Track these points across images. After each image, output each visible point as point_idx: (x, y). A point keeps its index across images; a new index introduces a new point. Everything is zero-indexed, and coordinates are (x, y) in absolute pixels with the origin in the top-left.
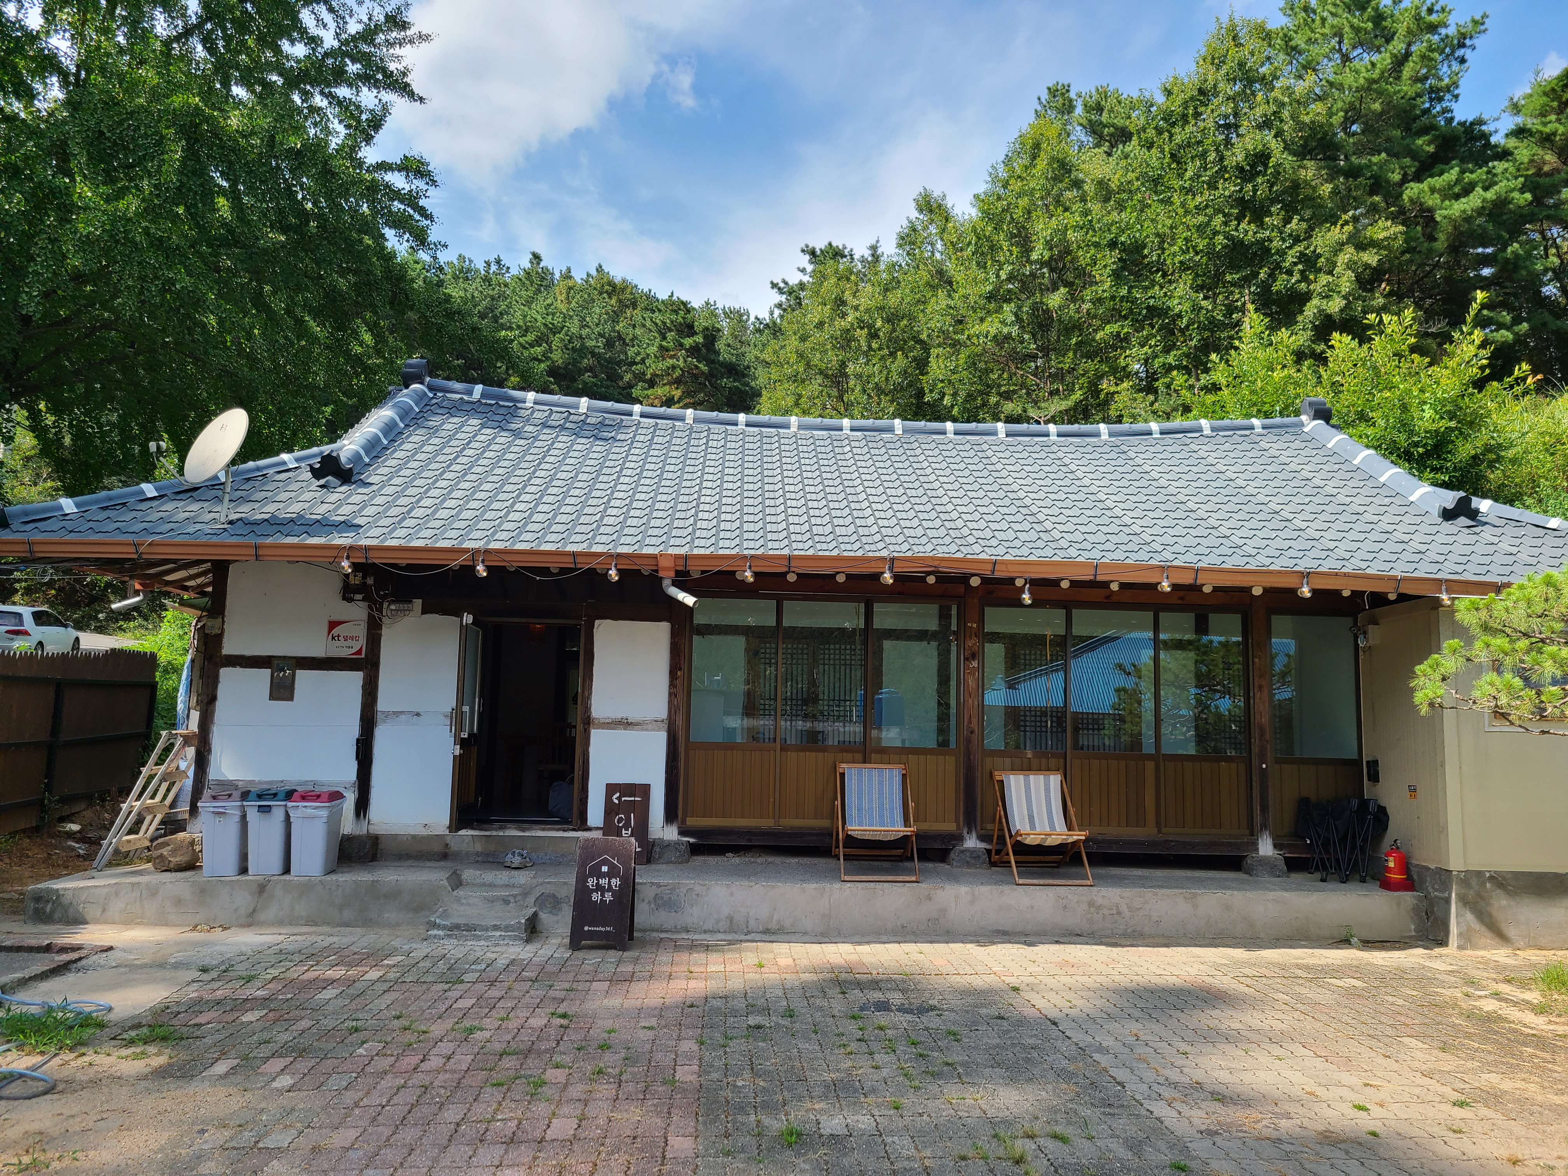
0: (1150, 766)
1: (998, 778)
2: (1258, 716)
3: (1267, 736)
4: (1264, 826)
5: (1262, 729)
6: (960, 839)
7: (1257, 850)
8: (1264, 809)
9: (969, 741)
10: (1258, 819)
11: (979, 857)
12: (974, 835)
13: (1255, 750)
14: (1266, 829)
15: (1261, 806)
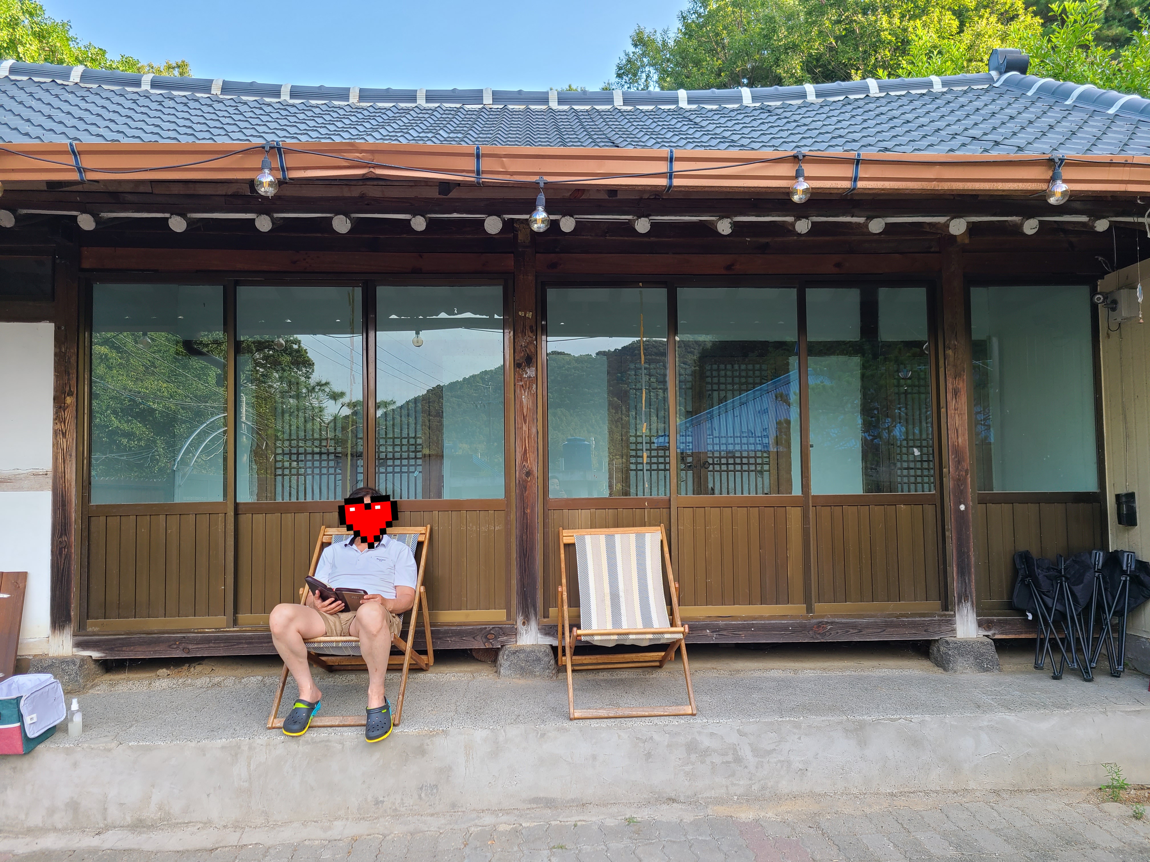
0: (795, 514)
1: (567, 540)
2: (952, 435)
3: (966, 464)
4: (964, 597)
5: (957, 451)
6: (513, 632)
7: (954, 630)
8: (963, 570)
9: (523, 487)
10: (955, 585)
11: (539, 660)
12: (533, 626)
13: (949, 484)
14: (966, 599)
15: (958, 566)
